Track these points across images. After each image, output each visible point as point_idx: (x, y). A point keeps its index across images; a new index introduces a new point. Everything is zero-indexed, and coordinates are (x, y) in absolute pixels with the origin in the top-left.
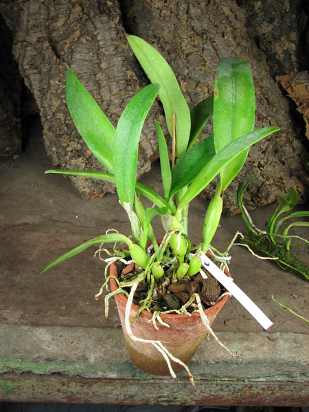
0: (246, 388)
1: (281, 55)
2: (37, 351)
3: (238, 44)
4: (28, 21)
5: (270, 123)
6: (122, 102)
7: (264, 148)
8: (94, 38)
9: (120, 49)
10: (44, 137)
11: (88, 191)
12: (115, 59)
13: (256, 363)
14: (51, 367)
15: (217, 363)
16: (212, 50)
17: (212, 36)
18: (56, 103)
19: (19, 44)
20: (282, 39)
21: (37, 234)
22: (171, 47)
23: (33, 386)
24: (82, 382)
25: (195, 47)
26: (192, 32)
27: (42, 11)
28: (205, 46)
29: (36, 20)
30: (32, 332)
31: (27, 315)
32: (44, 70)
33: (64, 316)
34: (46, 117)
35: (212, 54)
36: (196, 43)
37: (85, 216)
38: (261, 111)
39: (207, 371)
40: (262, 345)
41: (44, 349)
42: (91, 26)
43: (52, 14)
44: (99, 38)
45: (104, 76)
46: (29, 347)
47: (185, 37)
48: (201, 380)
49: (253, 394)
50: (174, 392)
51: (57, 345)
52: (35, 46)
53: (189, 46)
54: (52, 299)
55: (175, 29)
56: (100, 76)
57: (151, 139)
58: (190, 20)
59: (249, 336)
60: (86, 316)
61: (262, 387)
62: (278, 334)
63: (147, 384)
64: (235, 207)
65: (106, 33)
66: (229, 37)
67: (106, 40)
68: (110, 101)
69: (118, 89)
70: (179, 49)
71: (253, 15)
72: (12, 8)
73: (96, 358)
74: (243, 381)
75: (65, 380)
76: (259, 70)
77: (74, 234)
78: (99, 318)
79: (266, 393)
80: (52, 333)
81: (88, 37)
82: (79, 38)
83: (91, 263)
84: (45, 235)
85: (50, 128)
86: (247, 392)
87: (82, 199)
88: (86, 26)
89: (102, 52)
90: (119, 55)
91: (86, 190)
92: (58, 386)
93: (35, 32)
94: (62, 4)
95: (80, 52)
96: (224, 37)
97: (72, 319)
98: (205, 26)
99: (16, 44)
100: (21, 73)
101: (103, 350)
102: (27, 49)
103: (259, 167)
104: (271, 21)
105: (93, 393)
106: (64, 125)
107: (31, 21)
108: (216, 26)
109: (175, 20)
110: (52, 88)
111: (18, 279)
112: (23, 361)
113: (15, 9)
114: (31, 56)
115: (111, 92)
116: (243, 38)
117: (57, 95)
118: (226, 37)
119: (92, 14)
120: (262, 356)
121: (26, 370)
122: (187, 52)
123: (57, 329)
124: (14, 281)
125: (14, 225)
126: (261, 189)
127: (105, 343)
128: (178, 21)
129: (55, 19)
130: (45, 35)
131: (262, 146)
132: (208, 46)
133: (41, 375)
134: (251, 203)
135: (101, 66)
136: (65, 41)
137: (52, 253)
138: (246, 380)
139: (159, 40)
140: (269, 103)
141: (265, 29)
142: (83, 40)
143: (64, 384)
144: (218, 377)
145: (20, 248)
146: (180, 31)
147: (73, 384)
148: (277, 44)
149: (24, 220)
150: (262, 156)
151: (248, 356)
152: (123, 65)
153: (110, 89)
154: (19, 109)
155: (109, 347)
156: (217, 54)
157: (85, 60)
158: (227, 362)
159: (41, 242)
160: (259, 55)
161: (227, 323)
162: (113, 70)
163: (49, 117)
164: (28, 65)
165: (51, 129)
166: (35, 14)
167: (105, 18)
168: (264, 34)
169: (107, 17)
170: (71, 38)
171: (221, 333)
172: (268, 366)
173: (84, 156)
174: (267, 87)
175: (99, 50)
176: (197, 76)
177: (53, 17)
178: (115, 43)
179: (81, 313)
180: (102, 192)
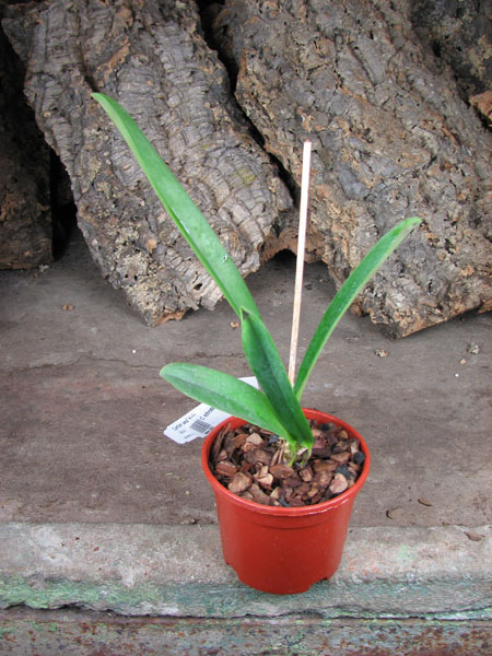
0: (430, 634)
1: (480, 68)
2: (32, 565)
3: (399, 49)
4: (47, 41)
5: (463, 175)
6: (206, 158)
7: (455, 216)
8: (154, 59)
9: (199, 75)
10: (79, 224)
11: (154, 309)
12: (191, 90)
13: (444, 581)
14: (58, 595)
15: (367, 582)
16: (354, 61)
17: (353, 39)
18: (95, 166)
19: (35, 79)
20: (480, 41)
21: (63, 381)
22: (283, 62)
23: (31, 633)
24: (119, 624)
25: (323, 57)
26: (317, 34)
27: (69, 24)
28: (341, 55)
29: (59, 38)
30: (27, 532)
31: (29, 508)
32: (75, 115)
33: (93, 508)
34: (80, 190)
35: (354, 67)
36: (324, 50)
37: (148, 350)
38: (445, 155)
39: (349, 598)
40: (455, 549)
41: (44, 561)
42: (149, 40)
43: (85, 27)
44: (164, 59)
45: (173, 118)
46: (18, 558)
47: (305, 42)
48: (341, 617)
49: (446, 646)
50: (292, 644)
51: (69, 554)
52: (59, 78)
53: (313, 57)
54: (77, 480)
55: (287, 32)
56: (167, 118)
57: (258, 217)
58: (311, 14)
59: (430, 532)
60: (133, 507)
61: (462, 631)
62: (486, 528)
63: (239, 627)
64: (409, 320)
65: (175, 51)
66: (381, 37)
67: (174, 62)
68: (185, 157)
69: (198, 137)
70: (297, 62)
71: (427, 6)
72: (22, 24)
73: (137, 576)
74: (423, 618)
75: (87, 620)
76: (440, 90)
77: (125, 377)
78: (155, 511)
79: (471, 644)
80: (63, 534)
81: (142, 57)
82: (127, 59)
83: (151, 422)
84: (76, 381)
85: (87, 208)
86: (434, 642)
87: (145, 324)
88: (140, 40)
89: (169, 81)
90: (198, 83)
91: (150, 306)
92: (77, 632)
93: (58, 58)
94: (99, 9)
95: (130, 81)
96: (372, 38)
97: (106, 513)
98: (339, 23)
99: (30, 78)
100: (40, 124)
101: (151, 562)
102: (48, 85)
103: (447, 249)
104: (459, 13)
105: (142, 645)
106: (110, 202)
107: (52, 41)
108: (359, 21)
109: (285, 16)
110: (87, 142)
111: (21, 450)
112: (6, 583)
113: (27, 24)
114: (53, 96)
115: (186, 143)
116: (407, 39)
117: (97, 153)
118: (375, 39)
119: (149, 21)
120: (454, 568)
121: (15, 600)
122: (310, 66)
123: (74, 526)
124: (14, 455)
125: (27, 369)
126: (453, 285)
127: (155, 549)
128: (291, 18)
129: (89, 34)
130: (75, 61)
131: (450, 213)
132: (345, 55)
133: (42, 609)
134: (438, 311)
135: (168, 103)
136: (105, 64)
137: (87, 409)
138: (429, 618)
139: (261, 53)
140: (459, 141)
141: (449, 27)
142: (136, 61)
143: (85, 628)
144: (372, 611)
145: (32, 402)
146: (295, 34)
147: (102, 629)
148: (472, 51)
149: (46, 360)
150: (452, 229)
151: (427, 568)
152: (205, 100)
153: (184, 138)
154: (49, 193)
155: (163, 556)
156: (363, 68)
157: (139, 94)
158: (385, 580)
159: (69, 393)
160: (439, 67)
161: (392, 514)
162: (189, 107)
163: (84, 191)
164: (49, 110)
165: (89, 210)
166: (57, 29)
167: (173, 28)
168: (447, 37)
169: (176, 25)
170: (115, 59)
171: (376, 528)
172: (467, 587)
173: (145, 250)
174: (454, 116)
175: (163, 77)
176: (329, 104)
177: (87, 30)
178: (191, 65)
179: (124, 504)
180: (178, 309)
